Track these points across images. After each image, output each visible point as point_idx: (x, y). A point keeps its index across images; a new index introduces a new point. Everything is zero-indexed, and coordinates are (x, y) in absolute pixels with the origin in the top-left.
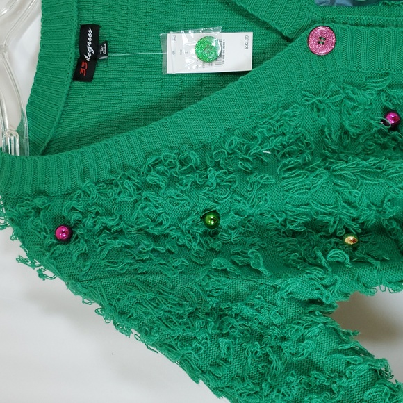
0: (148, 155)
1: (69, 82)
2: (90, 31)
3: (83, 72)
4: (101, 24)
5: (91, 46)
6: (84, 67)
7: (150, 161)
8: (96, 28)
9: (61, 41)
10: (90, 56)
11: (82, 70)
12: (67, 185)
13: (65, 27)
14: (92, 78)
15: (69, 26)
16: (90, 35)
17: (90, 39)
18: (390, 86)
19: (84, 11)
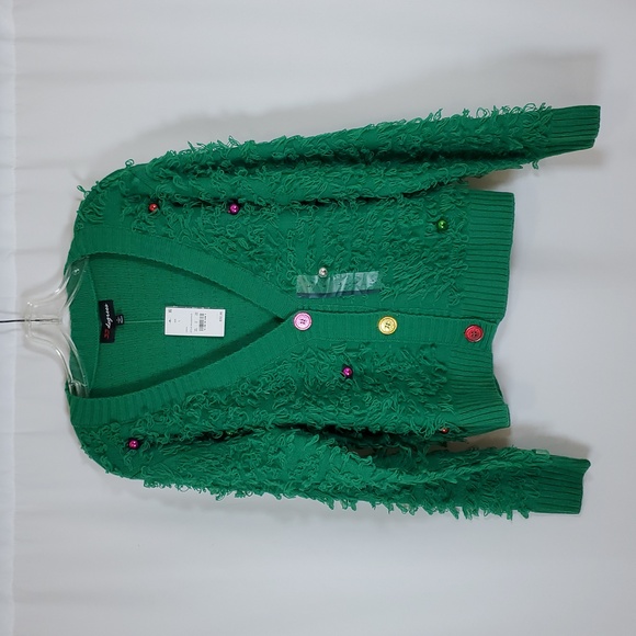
0: (187, 395)
1: (98, 345)
2: (106, 305)
3: (107, 336)
4: (113, 299)
5: (109, 317)
6: (107, 333)
7: (189, 399)
8: (110, 303)
10: (110, 324)
11: (105, 335)
12: (132, 415)
16: (107, 309)
17: (108, 312)
18: (347, 350)
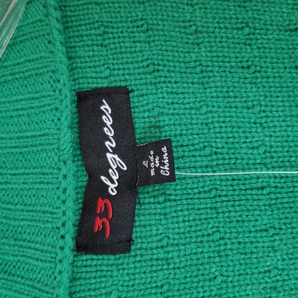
1: (66, 265)
2: (106, 107)
4: (131, 83)
5: (115, 151)
6: (105, 214)
9: (30, 142)
10: (115, 178)
11: (98, 222)
13: (36, 103)
14: (130, 241)
15: (45, 101)
16: (108, 121)
17: (110, 133)
19: (81, 53)
